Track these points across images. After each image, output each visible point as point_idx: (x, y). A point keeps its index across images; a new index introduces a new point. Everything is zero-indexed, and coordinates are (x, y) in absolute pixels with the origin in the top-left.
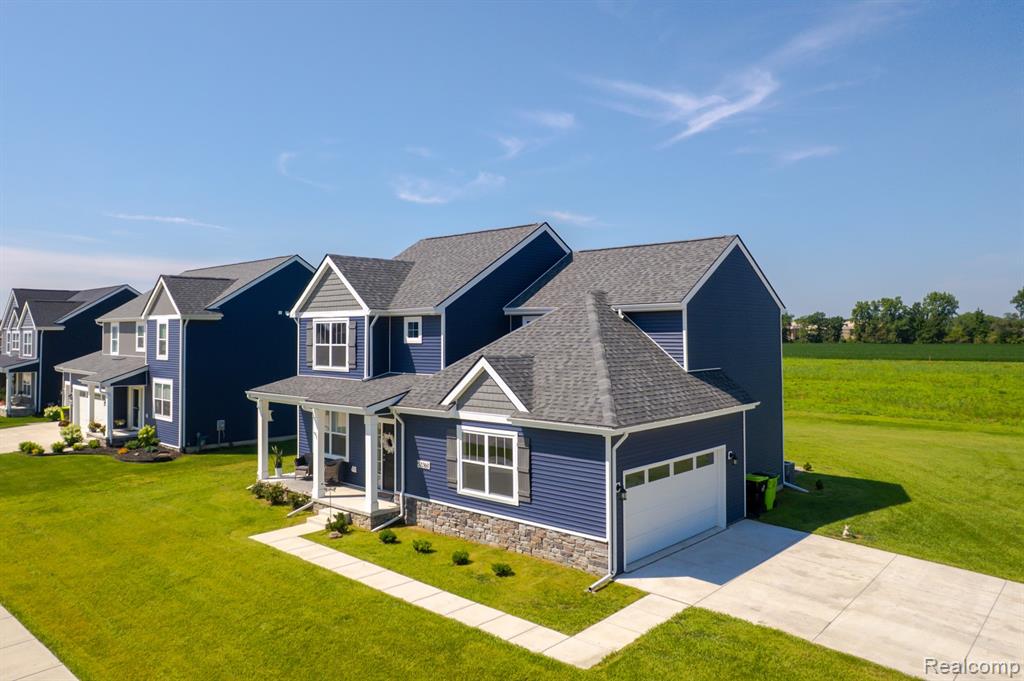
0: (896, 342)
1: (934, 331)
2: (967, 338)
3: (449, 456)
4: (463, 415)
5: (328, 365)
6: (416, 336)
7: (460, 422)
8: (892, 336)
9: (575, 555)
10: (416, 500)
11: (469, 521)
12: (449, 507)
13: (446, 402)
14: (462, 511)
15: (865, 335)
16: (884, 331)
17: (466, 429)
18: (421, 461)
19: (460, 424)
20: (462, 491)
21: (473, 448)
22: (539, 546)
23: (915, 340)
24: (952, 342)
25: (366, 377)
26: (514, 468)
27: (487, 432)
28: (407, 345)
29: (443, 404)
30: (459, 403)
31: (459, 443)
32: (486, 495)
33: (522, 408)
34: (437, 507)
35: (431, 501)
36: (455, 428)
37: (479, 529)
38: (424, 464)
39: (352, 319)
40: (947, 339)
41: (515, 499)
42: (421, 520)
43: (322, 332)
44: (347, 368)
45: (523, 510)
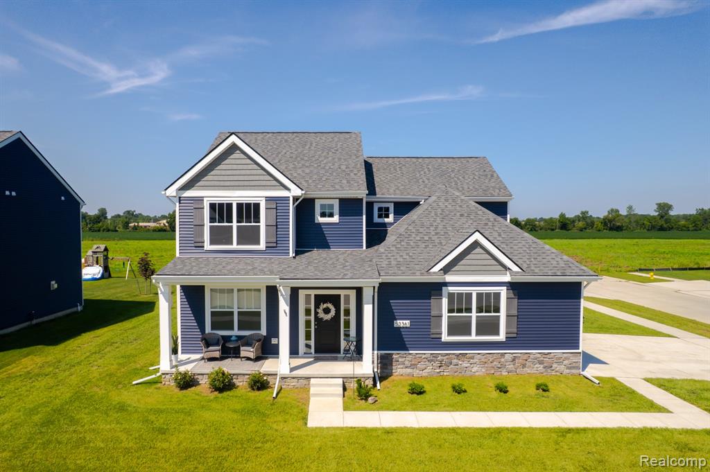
3: (433, 313)
4: (449, 278)
5: (232, 244)
6: (331, 215)
7: (446, 284)
9: (555, 366)
10: (393, 354)
11: (455, 361)
12: (431, 354)
13: (436, 269)
14: (447, 354)
17: (452, 289)
18: (398, 321)
19: (447, 286)
20: (445, 338)
21: (460, 304)
22: (524, 366)
25: (292, 254)
26: (503, 314)
27: (474, 291)
28: (319, 224)
29: (431, 271)
30: (446, 270)
31: (445, 301)
32: (473, 337)
33: (515, 269)
34: (418, 356)
35: (411, 352)
36: (441, 290)
37: (466, 365)
38: (402, 323)
39: (268, 199)
41: (502, 337)
42: (398, 370)
43: (221, 211)
44: (262, 246)
45: (509, 343)
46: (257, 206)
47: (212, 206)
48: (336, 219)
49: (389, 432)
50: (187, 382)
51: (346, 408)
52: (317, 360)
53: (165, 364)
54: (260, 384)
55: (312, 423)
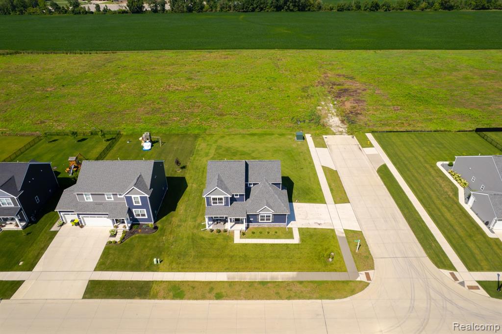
0: (186, 12)
1: (200, 7)
2: (211, 9)
3: (257, 218)
5: (217, 204)
8: (185, 9)
9: (281, 226)
10: (249, 224)
11: (262, 225)
12: (257, 224)
13: (257, 212)
14: (260, 224)
15: (174, 9)
16: (182, 7)
17: (261, 214)
20: (260, 221)
21: (263, 216)
22: (275, 226)
23: (193, 10)
24: (206, 11)
25: (230, 206)
26: (271, 218)
27: (265, 214)
28: (235, 198)
30: (259, 212)
32: (265, 221)
33: (273, 212)
35: (253, 224)
36: (259, 215)
37: (264, 226)
38: (251, 219)
39: (224, 197)
40: (204, 10)
41: (271, 221)
42: (250, 226)
43: (214, 199)
44: (224, 205)
45: (272, 222)
46: (222, 198)
47: (213, 198)
48: (238, 197)
49: (246, 244)
50: (212, 231)
51: (240, 238)
52: (235, 224)
53: (207, 227)
54: (225, 231)
55: (235, 242)
